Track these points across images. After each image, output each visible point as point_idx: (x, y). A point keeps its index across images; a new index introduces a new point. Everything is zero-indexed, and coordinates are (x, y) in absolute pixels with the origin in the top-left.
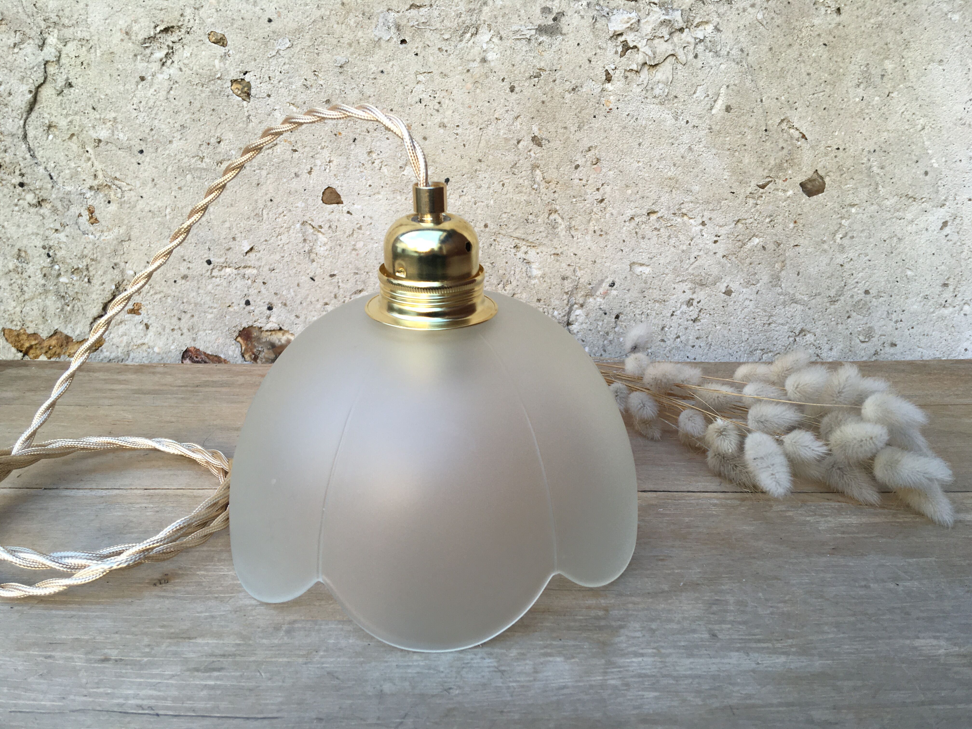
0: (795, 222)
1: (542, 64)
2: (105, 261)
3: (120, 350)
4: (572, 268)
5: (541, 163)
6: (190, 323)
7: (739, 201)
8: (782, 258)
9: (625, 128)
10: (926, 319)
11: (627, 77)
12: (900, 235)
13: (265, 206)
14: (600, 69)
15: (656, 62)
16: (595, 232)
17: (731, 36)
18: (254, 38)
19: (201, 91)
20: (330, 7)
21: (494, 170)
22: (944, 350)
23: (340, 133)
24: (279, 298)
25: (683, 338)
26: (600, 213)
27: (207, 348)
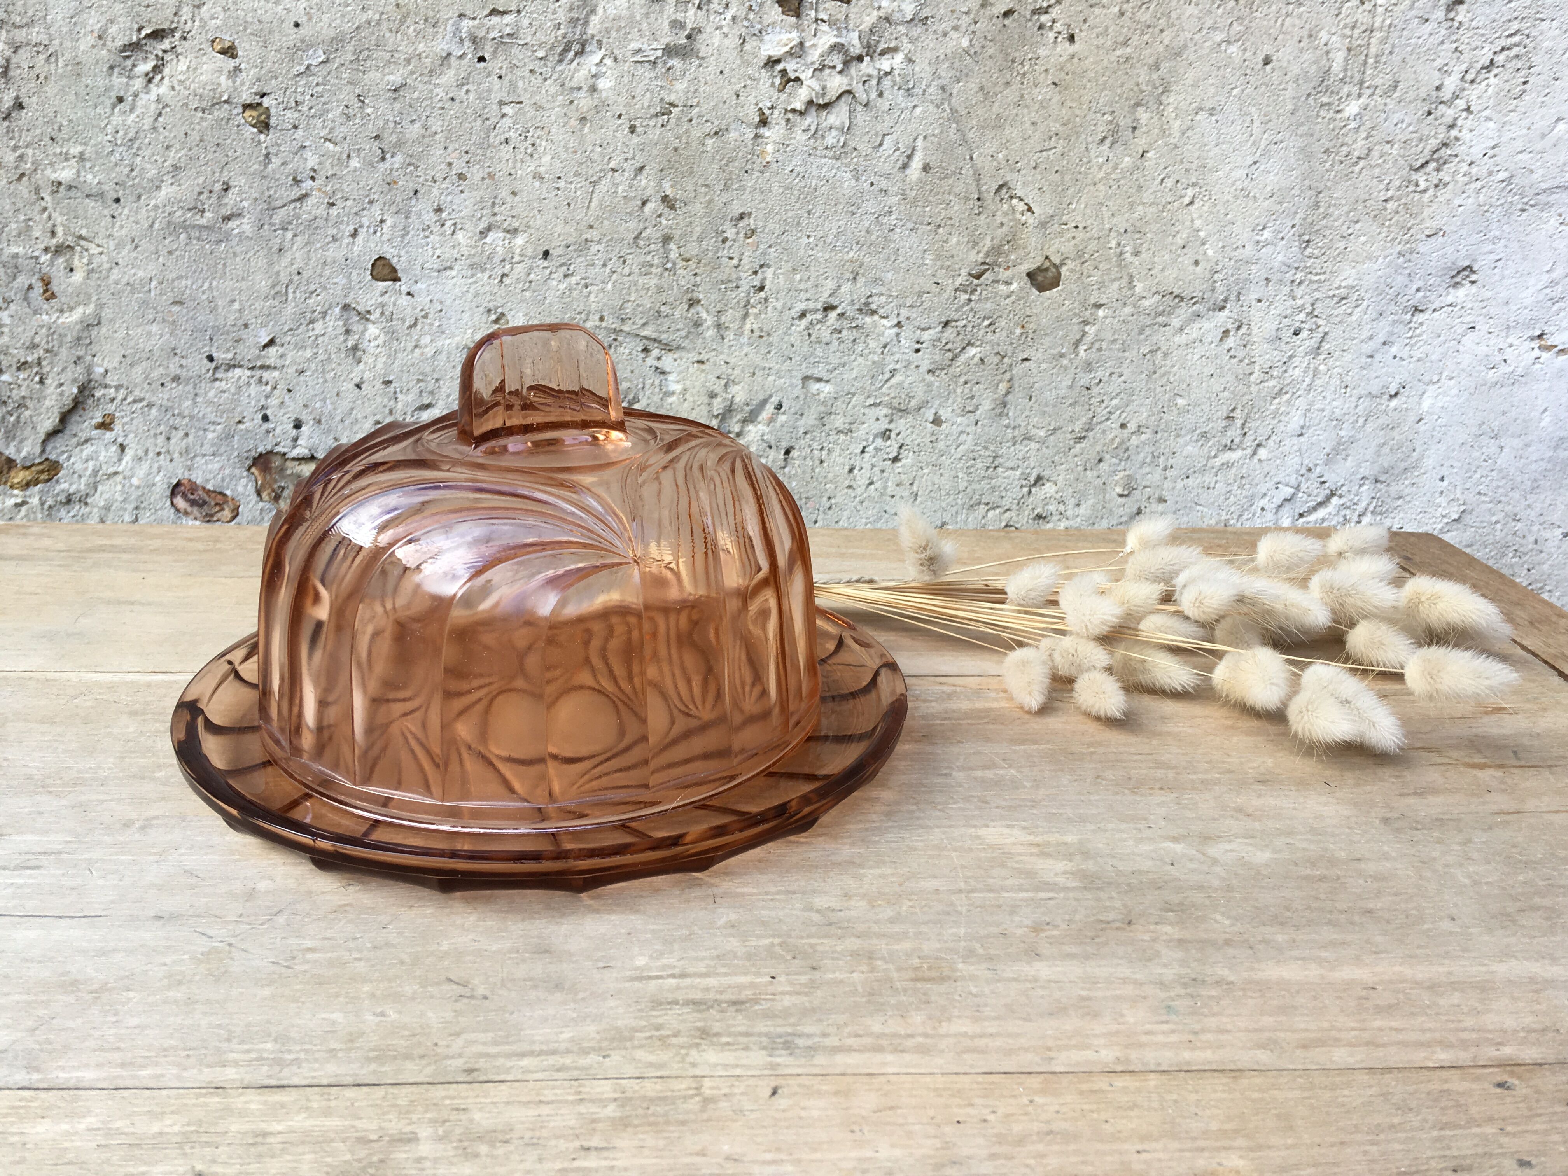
0: (1023, 327)
1: (673, 98)
2: (64, 352)
3: (83, 480)
4: (723, 382)
5: (677, 233)
6: (183, 444)
7: (946, 295)
8: (1008, 376)
9: (788, 188)
10: (1206, 465)
11: (788, 120)
12: (1164, 348)
13: (291, 281)
14: (752, 107)
15: (827, 101)
16: (752, 331)
17: (928, 69)
18: (275, 48)
19: (202, 118)
20: (381, 9)
21: (611, 240)
22: (1232, 509)
23: (395, 182)
24: (311, 413)
25: (879, 485)
26: (759, 306)
27: (208, 481)
